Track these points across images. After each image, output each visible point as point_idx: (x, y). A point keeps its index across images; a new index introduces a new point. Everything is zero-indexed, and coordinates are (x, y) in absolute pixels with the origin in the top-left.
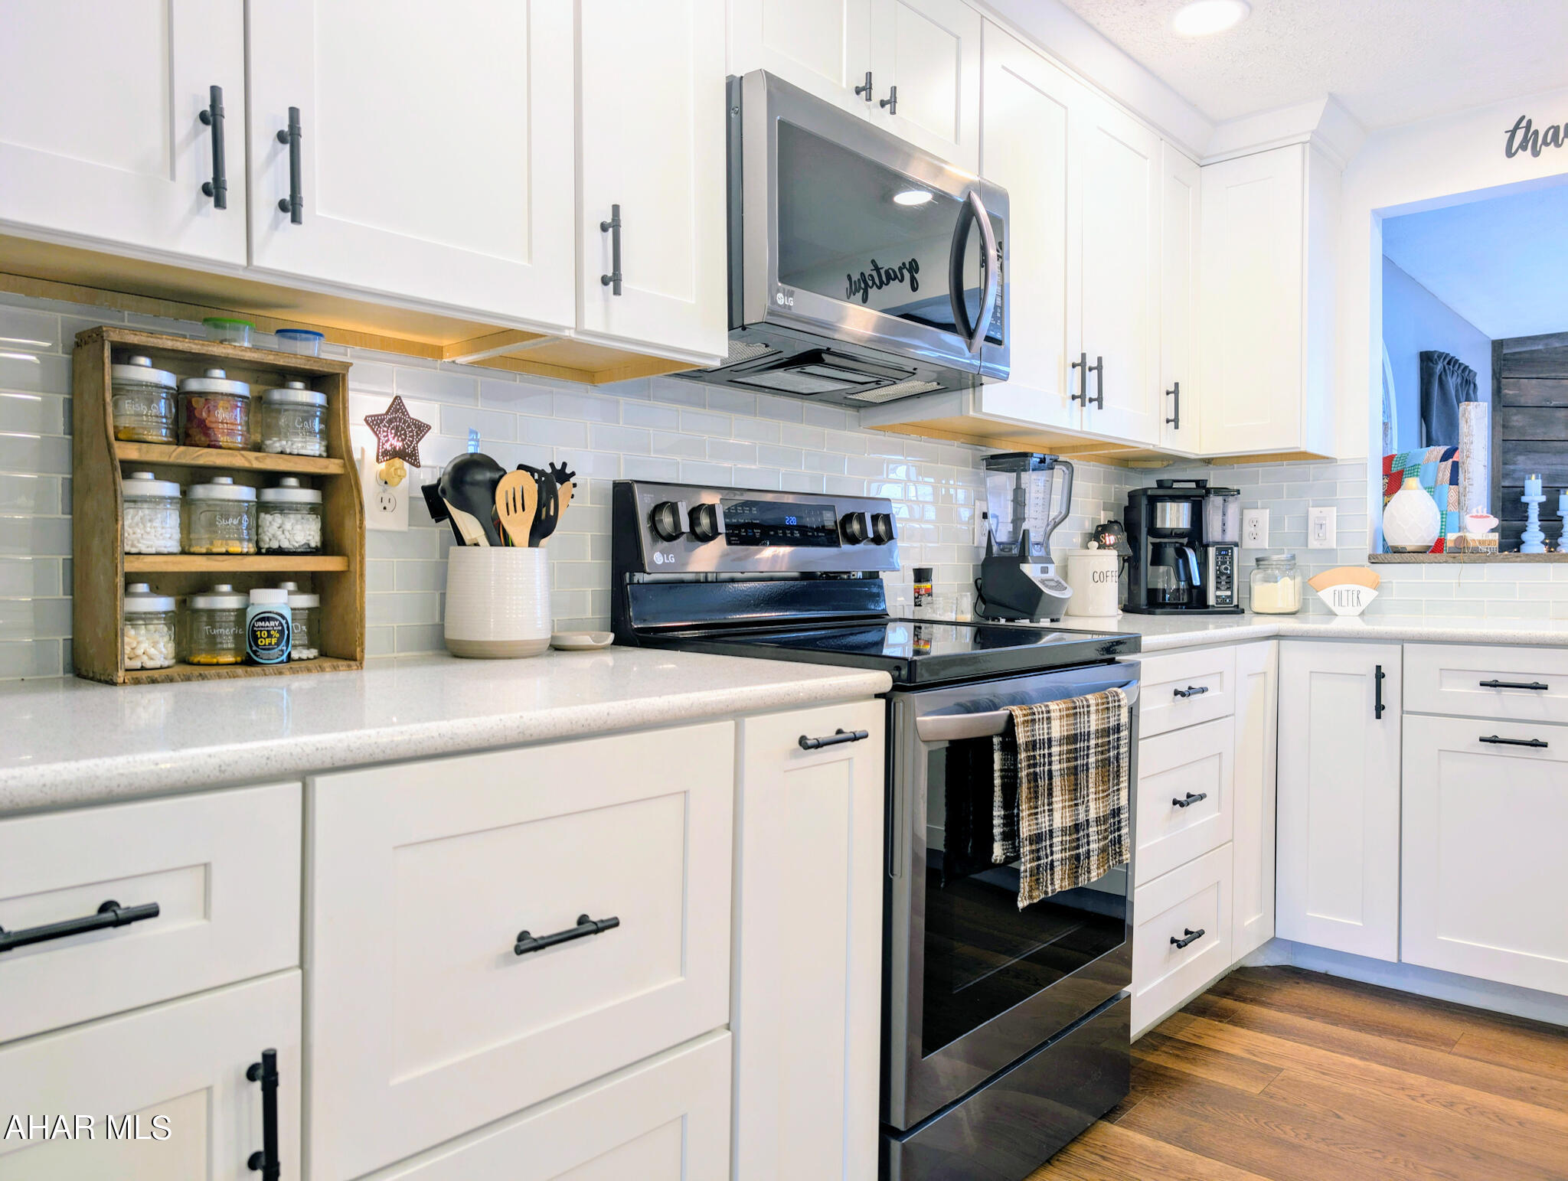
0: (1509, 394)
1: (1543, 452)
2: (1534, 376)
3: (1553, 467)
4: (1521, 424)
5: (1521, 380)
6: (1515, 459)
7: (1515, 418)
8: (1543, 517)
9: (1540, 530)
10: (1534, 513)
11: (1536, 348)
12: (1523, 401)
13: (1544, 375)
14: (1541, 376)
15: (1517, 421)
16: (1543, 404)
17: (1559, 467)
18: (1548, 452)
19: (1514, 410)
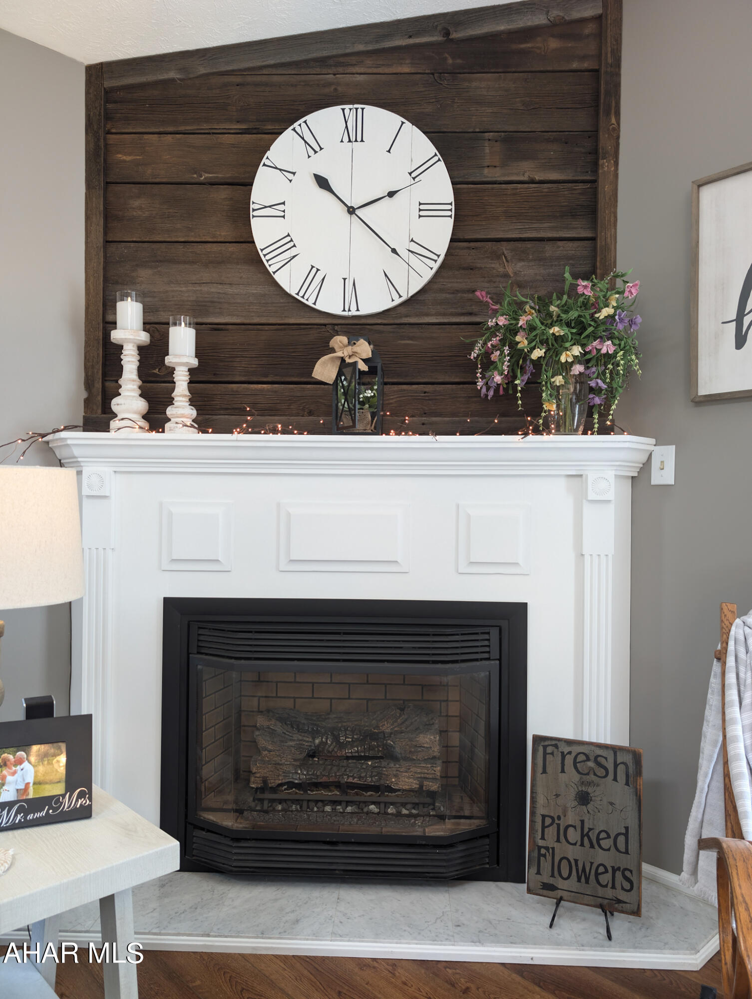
0: (125, 161)
1: (185, 262)
2: (171, 129)
3: (205, 289)
4: (147, 214)
5: (146, 136)
6: (134, 274)
7: (136, 203)
8: (143, 372)
9: (141, 395)
10: (130, 362)
11: (165, 76)
12: (148, 173)
13: (189, 128)
14: (182, 128)
15: (141, 208)
16: (188, 177)
17: (214, 289)
18: (193, 262)
19: (135, 189)
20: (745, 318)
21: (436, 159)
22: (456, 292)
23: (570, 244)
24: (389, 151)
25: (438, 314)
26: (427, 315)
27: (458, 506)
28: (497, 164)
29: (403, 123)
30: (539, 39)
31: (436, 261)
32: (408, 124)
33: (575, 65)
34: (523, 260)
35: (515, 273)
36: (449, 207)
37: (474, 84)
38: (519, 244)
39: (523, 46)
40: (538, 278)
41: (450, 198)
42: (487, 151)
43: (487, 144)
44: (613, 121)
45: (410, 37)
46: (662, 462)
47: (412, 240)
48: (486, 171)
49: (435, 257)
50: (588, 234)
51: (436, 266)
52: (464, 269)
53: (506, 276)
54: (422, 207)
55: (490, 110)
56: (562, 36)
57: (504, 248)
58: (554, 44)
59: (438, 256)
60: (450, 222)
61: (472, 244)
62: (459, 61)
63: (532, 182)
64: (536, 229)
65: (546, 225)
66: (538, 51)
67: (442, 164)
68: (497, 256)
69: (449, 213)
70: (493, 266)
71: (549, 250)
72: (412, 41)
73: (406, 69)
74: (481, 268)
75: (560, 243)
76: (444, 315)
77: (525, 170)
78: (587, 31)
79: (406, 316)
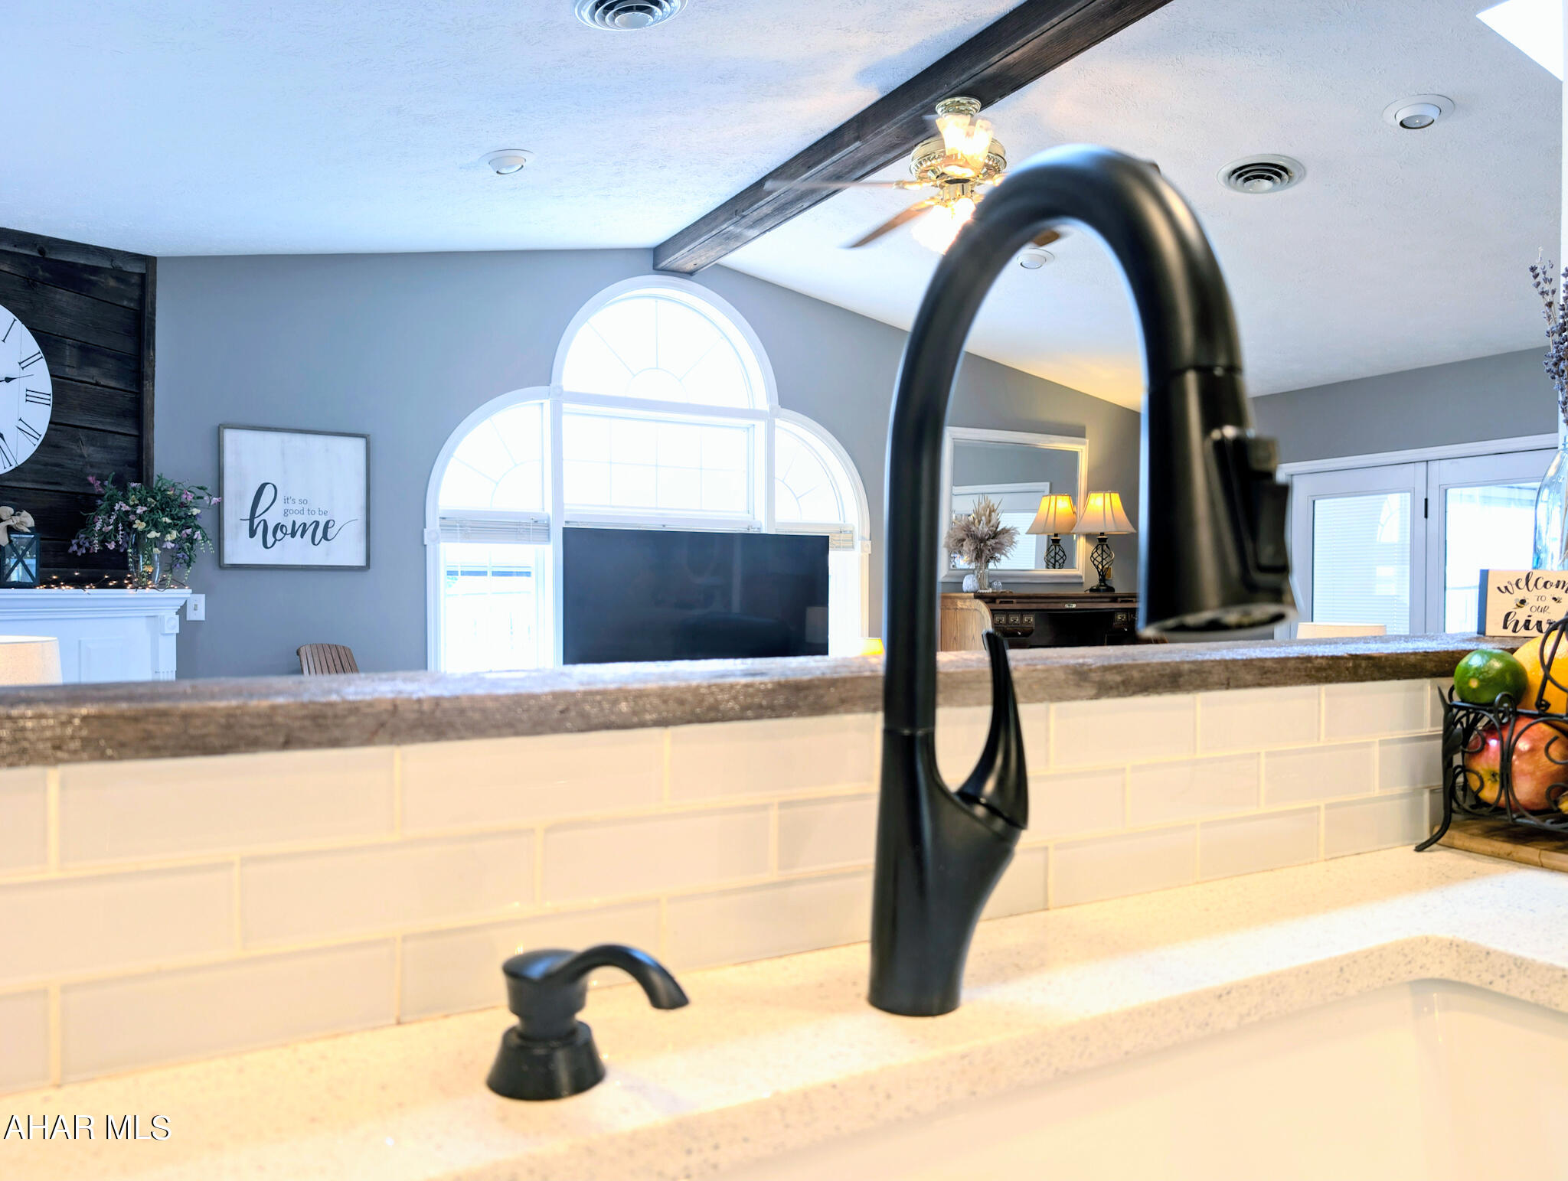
20: (255, 520)
21: (39, 356)
22: (46, 464)
23: (123, 438)
24: (3, 341)
25: (33, 481)
26: (24, 481)
27: (80, 642)
28: (75, 366)
29: (15, 320)
30: (103, 275)
31: (38, 439)
32: (18, 322)
33: (125, 303)
34: (93, 446)
35: (89, 456)
36: (48, 397)
37: (58, 297)
38: (90, 433)
39: (92, 278)
40: (104, 461)
41: (49, 389)
42: (68, 353)
43: (68, 347)
44: (152, 354)
45: (15, 246)
46: (196, 605)
47: (20, 420)
48: (67, 369)
49: (38, 437)
50: (135, 433)
51: (38, 443)
52: (52, 446)
53: (82, 456)
54: (28, 393)
55: (69, 321)
56: (118, 279)
57: (81, 433)
58: (112, 283)
59: (40, 436)
60: (49, 409)
61: (58, 427)
62: (47, 275)
63: (97, 384)
64: (100, 422)
65: (108, 420)
66: (102, 285)
67: (43, 361)
68: (76, 440)
69: (48, 402)
70: (73, 447)
71: (111, 441)
72: (16, 250)
73: (6, 269)
74: (64, 448)
75: (117, 436)
76: (37, 482)
77: (93, 374)
78: (133, 281)
79: (8, 480)
